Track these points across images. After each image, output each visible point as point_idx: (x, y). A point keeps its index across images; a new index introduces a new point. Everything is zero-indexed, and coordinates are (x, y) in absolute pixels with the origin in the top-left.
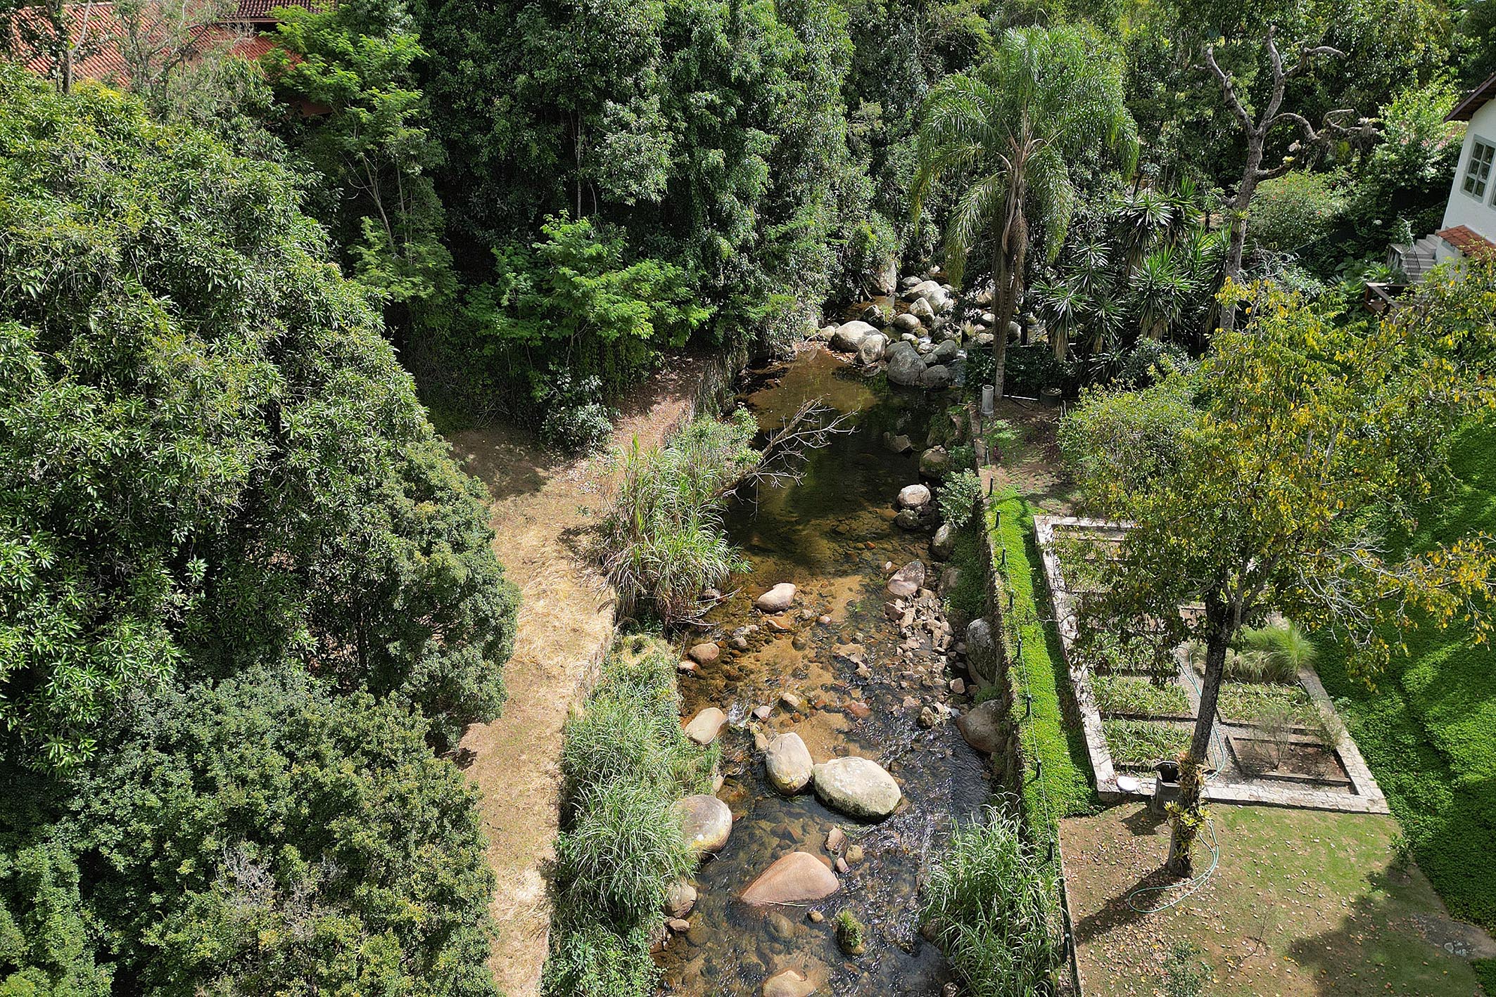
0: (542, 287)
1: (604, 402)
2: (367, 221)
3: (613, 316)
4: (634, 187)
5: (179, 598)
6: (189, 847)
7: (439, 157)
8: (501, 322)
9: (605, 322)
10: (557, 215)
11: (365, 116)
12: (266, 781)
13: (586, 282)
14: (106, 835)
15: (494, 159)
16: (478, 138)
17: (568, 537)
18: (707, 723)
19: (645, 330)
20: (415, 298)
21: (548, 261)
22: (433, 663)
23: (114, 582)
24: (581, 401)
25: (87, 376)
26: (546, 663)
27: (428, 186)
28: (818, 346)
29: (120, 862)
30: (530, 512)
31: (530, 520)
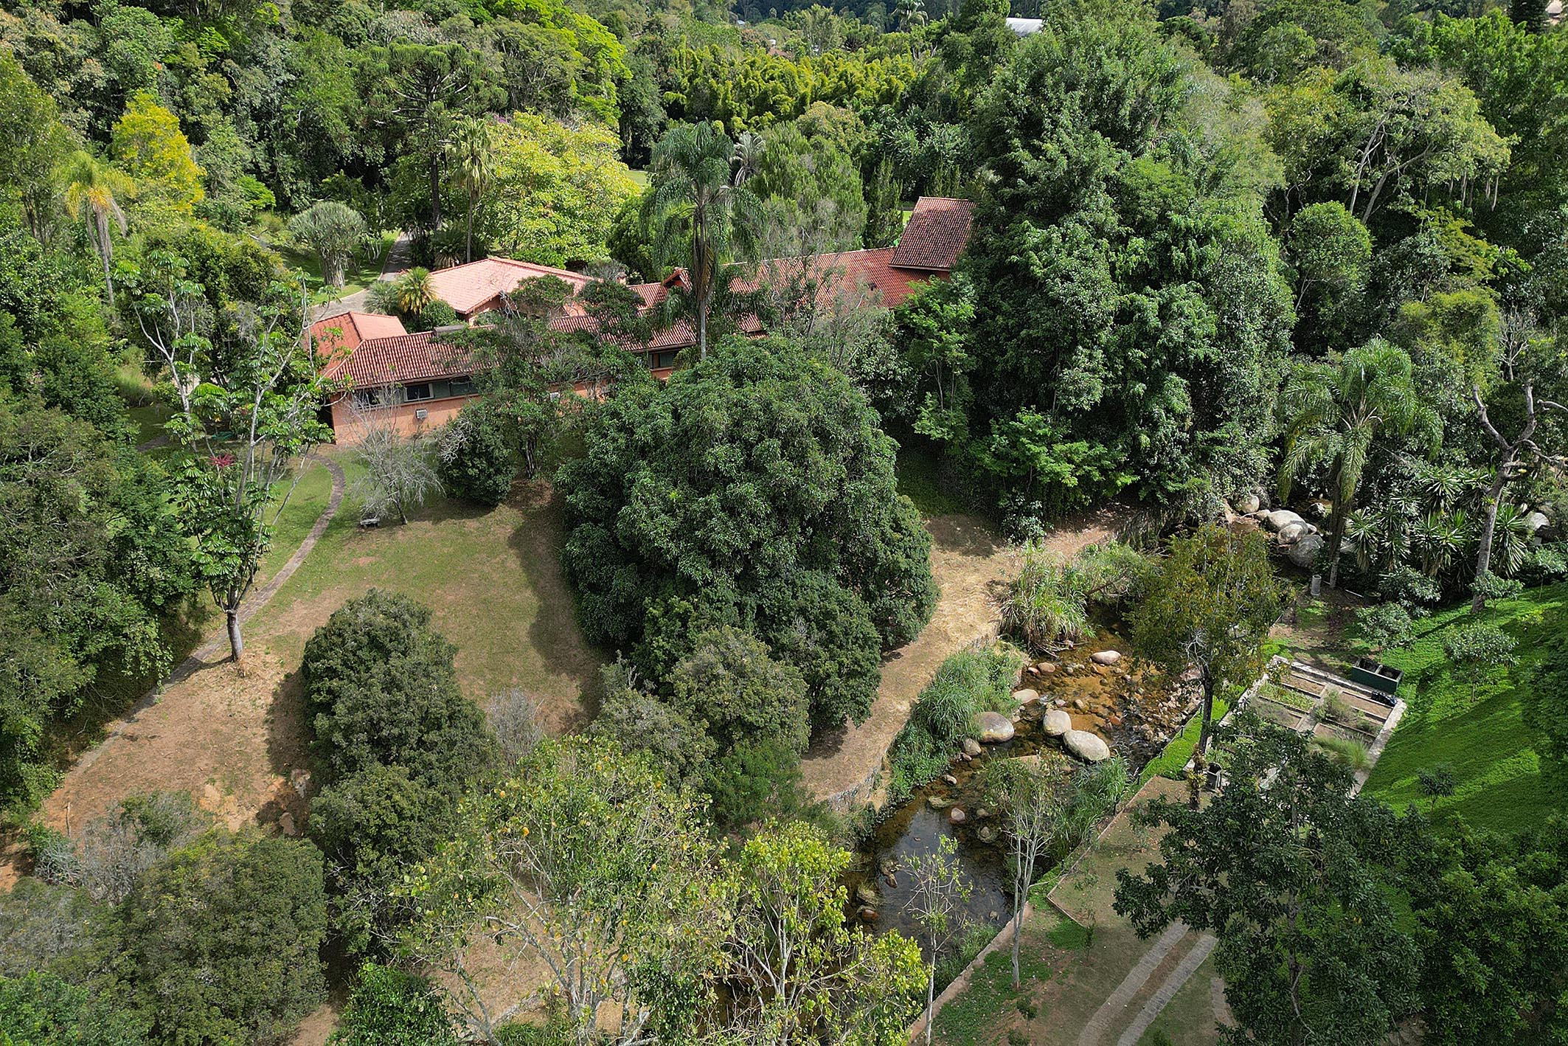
0: (1014, 445)
1: (1041, 518)
2: (929, 394)
3: (1047, 469)
4: (1073, 400)
5: (801, 539)
6: (787, 613)
7: (973, 364)
8: (987, 459)
9: (1042, 472)
10: (1029, 408)
11: (936, 344)
12: (812, 602)
13: (1035, 449)
14: (766, 602)
15: (1003, 371)
16: (997, 358)
17: (993, 583)
18: (1027, 695)
19: (1073, 482)
20: (942, 439)
21: (1018, 432)
22: (886, 600)
23: (784, 524)
24: (1029, 514)
25: (791, 459)
26: (950, 634)
27: (964, 382)
28: (1251, 521)
29: (767, 611)
30: (978, 566)
31: (977, 570)
